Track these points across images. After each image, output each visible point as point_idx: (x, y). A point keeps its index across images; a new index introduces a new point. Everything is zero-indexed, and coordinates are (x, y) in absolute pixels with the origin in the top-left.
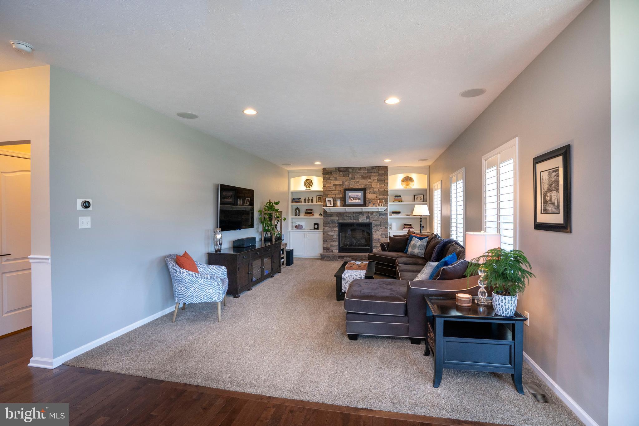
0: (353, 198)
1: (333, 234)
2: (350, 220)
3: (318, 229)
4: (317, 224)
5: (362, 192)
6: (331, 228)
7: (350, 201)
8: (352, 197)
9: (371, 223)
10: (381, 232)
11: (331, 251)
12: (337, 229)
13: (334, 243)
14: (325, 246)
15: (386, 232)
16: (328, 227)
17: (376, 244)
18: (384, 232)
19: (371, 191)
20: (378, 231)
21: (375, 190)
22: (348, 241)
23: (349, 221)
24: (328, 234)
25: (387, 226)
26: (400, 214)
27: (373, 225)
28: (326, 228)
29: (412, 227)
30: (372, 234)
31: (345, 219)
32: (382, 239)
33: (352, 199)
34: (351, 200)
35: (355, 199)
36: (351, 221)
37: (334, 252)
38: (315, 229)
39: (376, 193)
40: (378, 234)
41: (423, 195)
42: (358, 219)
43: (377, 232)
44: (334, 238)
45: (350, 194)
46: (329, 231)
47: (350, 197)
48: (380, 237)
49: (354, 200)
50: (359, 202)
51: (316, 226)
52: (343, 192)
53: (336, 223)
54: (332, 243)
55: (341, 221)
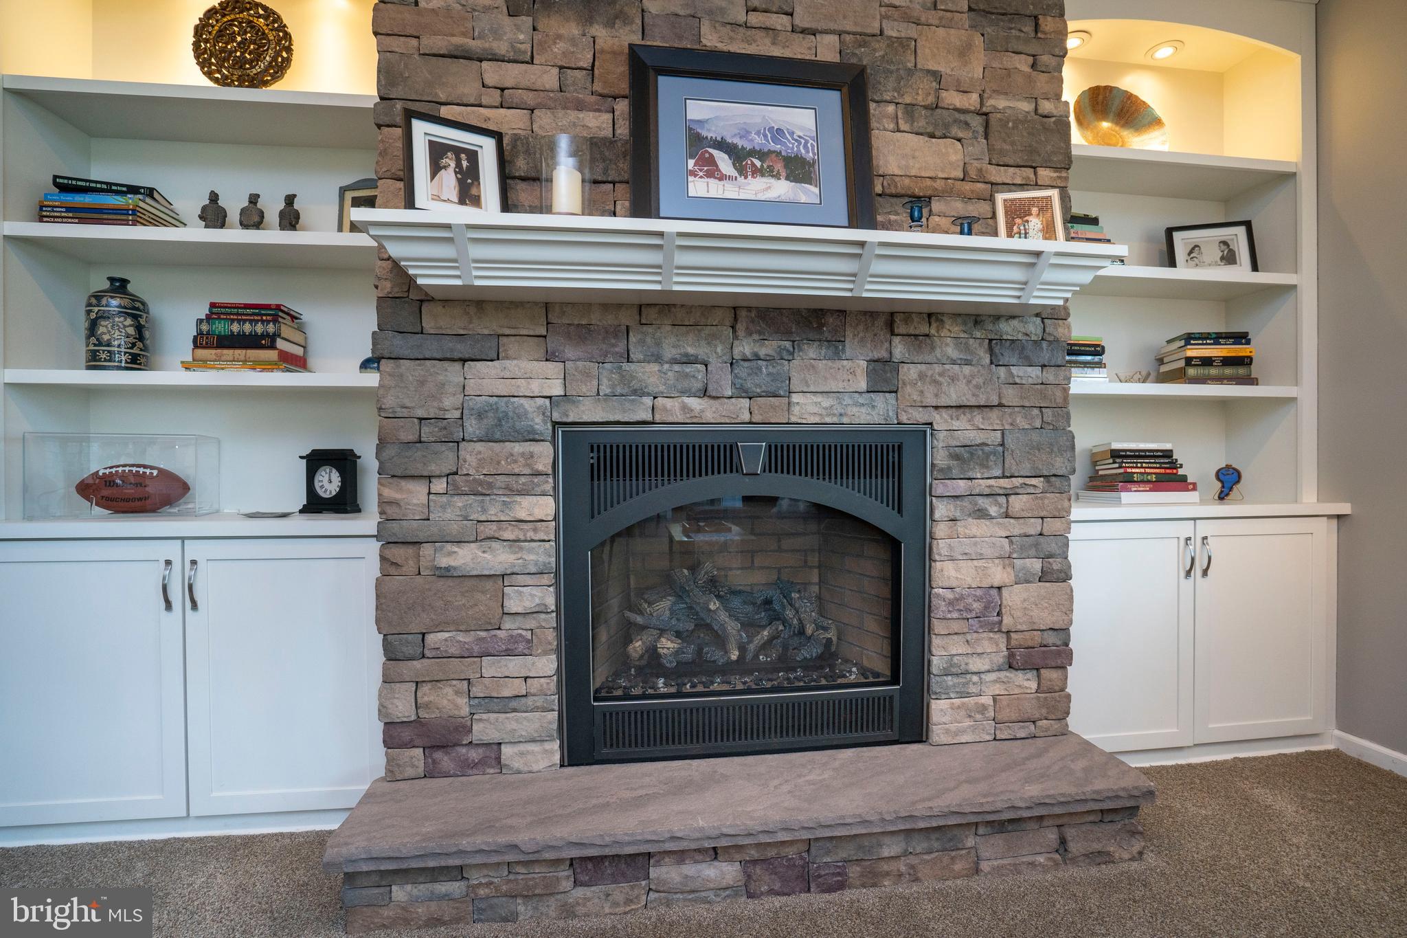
0: (738, 155)
1: (498, 559)
2: (695, 403)
3: (345, 503)
4: (344, 461)
5: (832, 100)
6: (480, 490)
7: (699, 187)
8: (722, 145)
9: (920, 435)
10: (1016, 528)
11: (474, 755)
12: (544, 507)
13: (513, 665)
14: (403, 709)
15: (1052, 526)
16: (440, 486)
17: (957, 647)
18: (1033, 527)
19: (910, 109)
20: (981, 514)
21: (952, 98)
22: (662, 632)
23: (685, 408)
24: (444, 562)
25: (1059, 466)
26: (1100, 365)
27: (938, 455)
28: (415, 494)
29: (1184, 479)
30: (925, 556)
31: (639, 392)
32: (1014, 598)
33: (724, 162)
34: (712, 171)
35: (757, 172)
36: (709, 416)
37: (517, 764)
38: (315, 505)
39: (956, 131)
40: (988, 552)
41: (1248, 225)
42: (781, 391)
43: (976, 527)
44: (513, 605)
45: (697, 110)
46: (454, 528)
47: (697, 142)
48: (999, 575)
49: (742, 171)
50: (803, 199)
51: (329, 482)
52: (624, 87)
53: (532, 437)
54: (490, 667)
55: (588, 411)
